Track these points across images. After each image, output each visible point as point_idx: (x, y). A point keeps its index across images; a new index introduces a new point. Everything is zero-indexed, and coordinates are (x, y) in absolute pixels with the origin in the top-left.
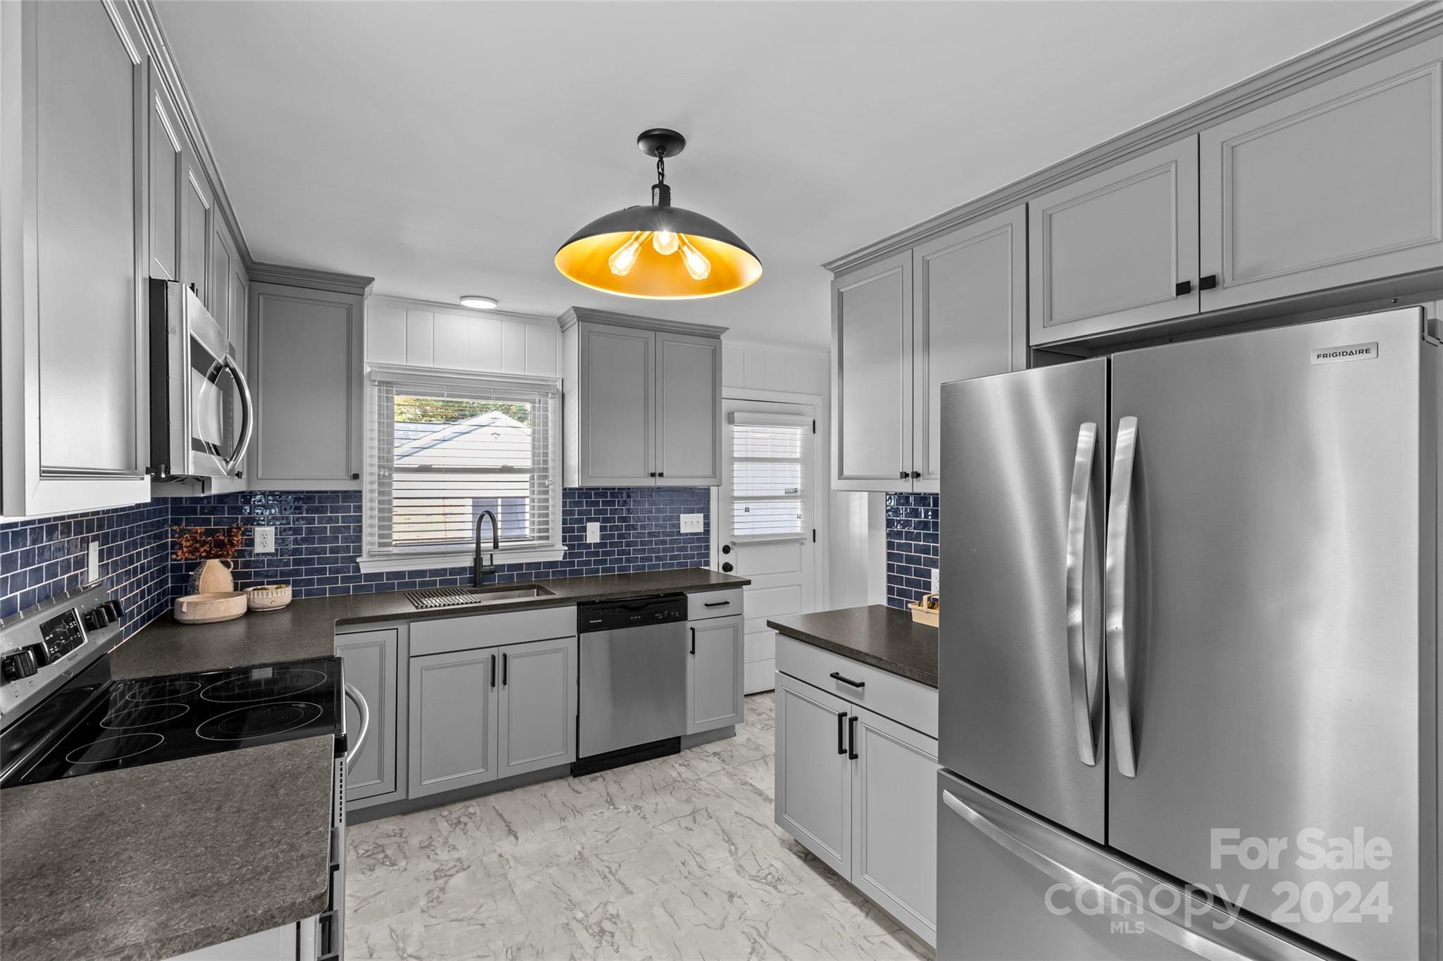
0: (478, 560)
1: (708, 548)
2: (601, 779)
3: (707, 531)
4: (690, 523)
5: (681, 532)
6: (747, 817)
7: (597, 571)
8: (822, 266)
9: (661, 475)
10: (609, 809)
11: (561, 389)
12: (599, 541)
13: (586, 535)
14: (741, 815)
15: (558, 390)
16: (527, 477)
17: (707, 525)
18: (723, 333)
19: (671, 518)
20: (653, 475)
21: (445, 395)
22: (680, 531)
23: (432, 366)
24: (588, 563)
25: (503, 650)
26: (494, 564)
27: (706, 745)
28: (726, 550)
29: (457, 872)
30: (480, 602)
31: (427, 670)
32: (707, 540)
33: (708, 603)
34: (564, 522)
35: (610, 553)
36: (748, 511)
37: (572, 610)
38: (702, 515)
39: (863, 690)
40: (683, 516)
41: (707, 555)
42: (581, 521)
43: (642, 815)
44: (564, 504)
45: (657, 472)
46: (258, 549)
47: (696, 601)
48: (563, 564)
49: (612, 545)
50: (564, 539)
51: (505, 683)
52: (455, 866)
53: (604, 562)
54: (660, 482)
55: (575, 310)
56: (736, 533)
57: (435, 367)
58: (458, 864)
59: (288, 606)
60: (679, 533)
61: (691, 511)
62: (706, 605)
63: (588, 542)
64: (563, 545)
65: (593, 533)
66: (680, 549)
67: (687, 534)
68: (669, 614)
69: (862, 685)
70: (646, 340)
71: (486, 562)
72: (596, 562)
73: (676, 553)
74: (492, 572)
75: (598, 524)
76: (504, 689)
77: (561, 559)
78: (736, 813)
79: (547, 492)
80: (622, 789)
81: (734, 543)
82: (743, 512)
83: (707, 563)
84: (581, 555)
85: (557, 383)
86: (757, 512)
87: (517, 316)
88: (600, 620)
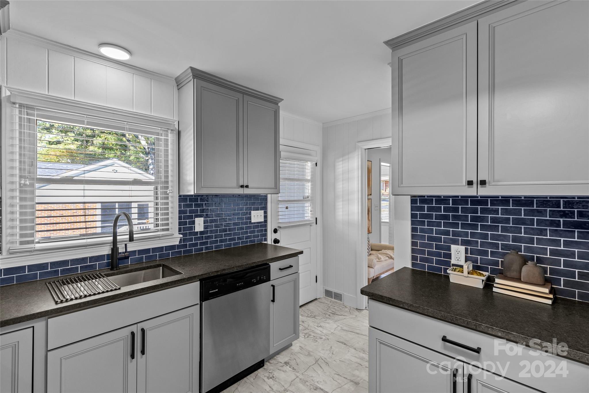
0: (115, 248)
1: (266, 230)
3: (266, 221)
4: (257, 216)
5: (252, 222)
7: (202, 249)
9: (247, 187)
11: (177, 128)
12: (203, 230)
13: (194, 226)
16: (152, 188)
17: (266, 217)
18: (280, 102)
19: (247, 213)
20: (242, 186)
22: (251, 221)
23: (73, 99)
24: (196, 245)
25: (140, 326)
26: (128, 250)
27: (278, 356)
28: (275, 231)
30: (119, 289)
31: (68, 358)
32: (266, 226)
33: (282, 268)
34: (180, 218)
35: (211, 237)
36: (288, 209)
38: (263, 211)
40: (252, 212)
41: (266, 235)
42: (191, 217)
44: (180, 206)
45: (245, 185)
47: (274, 266)
48: (178, 246)
49: (211, 232)
50: (180, 230)
51: (143, 352)
53: (206, 243)
54: (245, 191)
55: (191, 70)
56: (280, 221)
57: (76, 99)
60: (250, 223)
61: (257, 209)
62: (280, 269)
63: (196, 231)
64: (179, 234)
65: (199, 225)
66: (251, 232)
67: (255, 223)
68: (260, 278)
70: (237, 99)
71: (121, 249)
72: (202, 244)
73: (249, 235)
74: (127, 258)
75: (202, 219)
76: (141, 357)
77: (178, 243)
79: (167, 198)
81: (280, 227)
82: (284, 209)
83: (266, 240)
84: (191, 240)
85: (175, 123)
86: (292, 209)
87: (141, 71)
88: (217, 290)
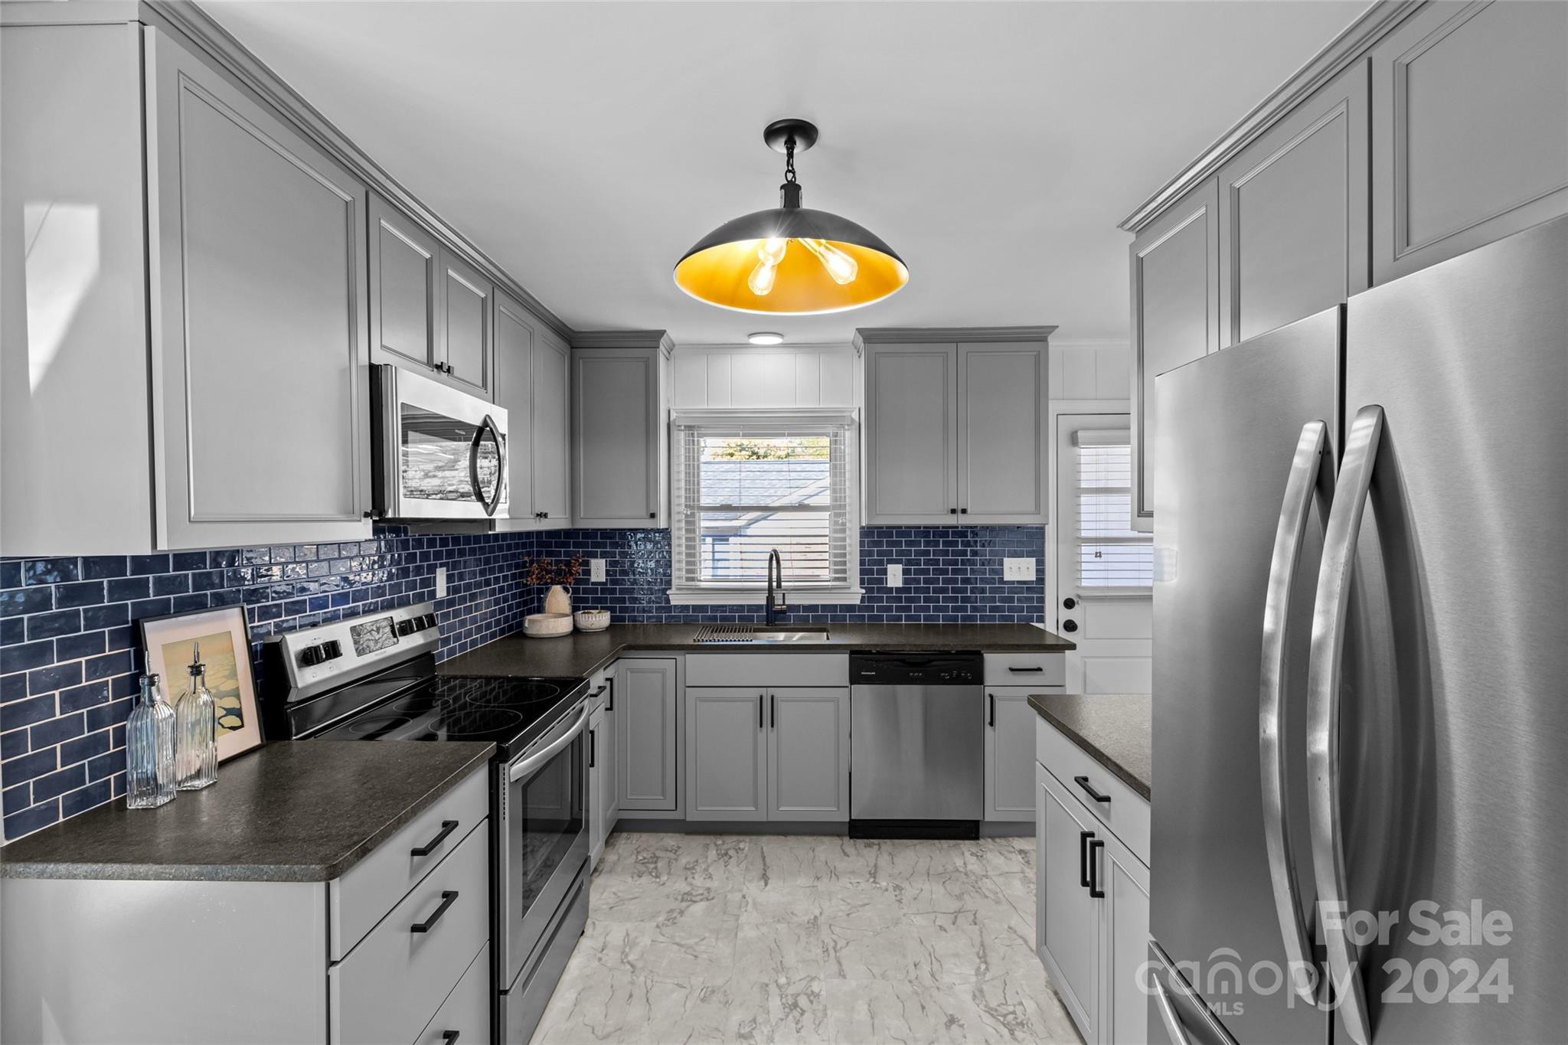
0: (770, 599)
1: (1042, 600)
2: (876, 847)
3: (1041, 580)
4: (1017, 569)
5: (1005, 579)
6: (1021, 937)
7: (899, 618)
8: (1118, 227)
9: (964, 511)
10: (868, 881)
11: (858, 420)
12: (901, 585)
13: (886, 578)
14: (1015, 932)
15: (852, 420)
16: (826, 515)
17: (1040, 571)
18: (1051, 333)
19: (992, 562)
20: (953, 511)
21: (741, 434)
22: (1003, 578)
23: (730, 407)
24: (889, 609)
25: (771, 691)
26: (786, 603)
27: (1016, 839)
28: (1069, 604)
29: (701, 900)
30: (751, 641)
31: (700, 701)
32: (1042, 591)
33: (1014, 667)
34: (862, 563)
35: (917, 600)
36: (1100, 556)
37: (844, 659)
38: (1034, 559)
39: (1110, 805)
40: (1006, 560)
41: (1041, 609)
42: (881, 563)
43: (898, 898)
44: (862, 544)
45: (959, 508)
46: (594, 578)
47: (995, 663)
48: (860, 608)
49: (917, 590)
50: (862, 582)
51: (772, 725)
52: (702, 894)
53: (908, 609)
54: (963, 520)
55: (859, 333)
56: (1084, 583)
57: (733, 407)
58: (706, 893)
59: (607, 628)
60: (1001, 580)
61: (1019, 555)
62: (1012, 670)
63: (889, 586)
64: (861, 587)
65: (895, 576)
66: (1002, 600)
67: (1013, 582)
68: (958, 675)
69: (1107, 799)
70: (944, 354)
71: (778, 601)
72: (899, 609)
73: (998, 604)
74: (783, 612)
75: (900, 567)
76: (772, 731)
77: (858, 602)
78: (1009, 928)
79: (844, 531)
80: (893, 863)
81: (1079, 597)
82: (1092, 558)
83: (1041, 619)
84: (881, 600)
85: (854, 413)
86: (1111, 558)
87: (809, 347)
88: (874, 673)
